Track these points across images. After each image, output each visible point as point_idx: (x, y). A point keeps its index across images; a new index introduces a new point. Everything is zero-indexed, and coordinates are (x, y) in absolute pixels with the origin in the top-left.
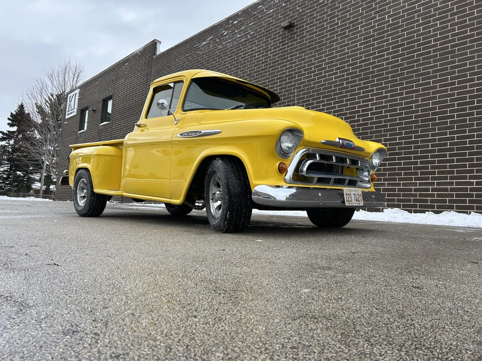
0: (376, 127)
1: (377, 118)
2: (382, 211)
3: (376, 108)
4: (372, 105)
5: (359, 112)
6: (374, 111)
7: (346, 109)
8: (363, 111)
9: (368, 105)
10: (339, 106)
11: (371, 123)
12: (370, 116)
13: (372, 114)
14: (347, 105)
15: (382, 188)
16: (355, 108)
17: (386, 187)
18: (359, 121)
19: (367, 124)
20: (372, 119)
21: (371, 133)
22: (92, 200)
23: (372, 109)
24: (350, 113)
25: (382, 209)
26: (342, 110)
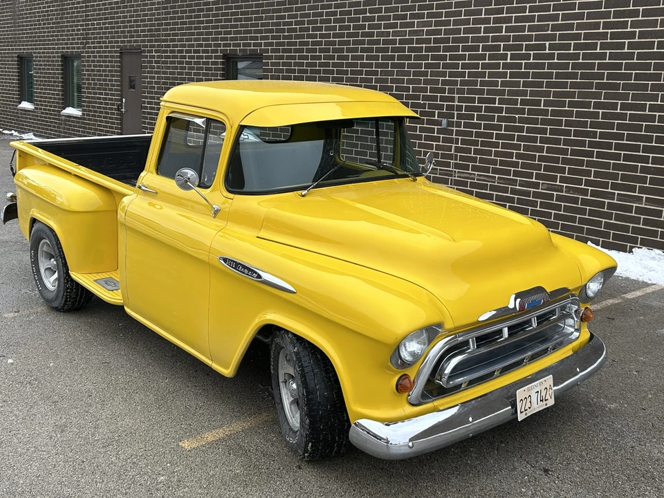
0: (638, 77)
1: (640, 56)
2: (631, 251)
3: (642, 35)
4: (634, 25)
5: (604, 36)
6: (637, 40)
7: (580, 27)
8: (614, 36)
9: (624, 25)
10: (565, 17)
11: (628, 67)
12: (626, 50)
13: (631, 46)
14: (580, 16)
15: (635, 205)
16: (597, 26)
17: (643, 206)
18: (603, 56)
19: (619, 66)
20: (630, 56)
21: (626, 87)
22: (68, 289)
23: (632, 35)
24: (587, 36)
25: (631, 248)
26: (570, 27)
